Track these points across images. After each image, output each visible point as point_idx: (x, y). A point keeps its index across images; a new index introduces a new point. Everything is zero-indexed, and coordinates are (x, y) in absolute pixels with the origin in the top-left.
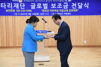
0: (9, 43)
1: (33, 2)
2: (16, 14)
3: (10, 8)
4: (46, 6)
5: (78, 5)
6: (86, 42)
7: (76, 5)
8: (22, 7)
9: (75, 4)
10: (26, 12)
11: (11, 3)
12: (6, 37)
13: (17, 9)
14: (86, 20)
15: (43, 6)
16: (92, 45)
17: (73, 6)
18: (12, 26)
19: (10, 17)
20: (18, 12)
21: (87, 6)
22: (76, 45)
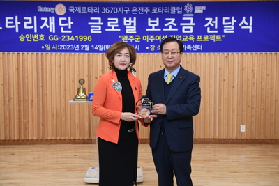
0: (25, 129)
1: (95, 15)
2: (48, 48)
3: (31, 31)
4: (132, 25)
5: (224, 23)
6: (247, 128)
7: (216, 22)
8: (66, 28)
9: (214, 20)
10: (75, 43)
11: (35, 17)
12: (19, 111)
13: (52, 33)
14: (245, 65)
15: (125, 24)
16: (262, 137)
17: (209, 26)
18: (35, 80)
19: (31, 57)
20: (53, 43)
21: (248, 25)
22: (217, 136)
